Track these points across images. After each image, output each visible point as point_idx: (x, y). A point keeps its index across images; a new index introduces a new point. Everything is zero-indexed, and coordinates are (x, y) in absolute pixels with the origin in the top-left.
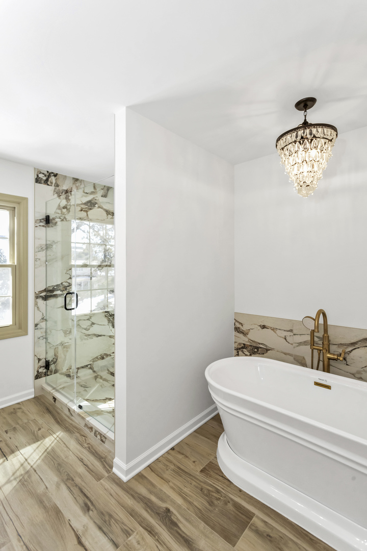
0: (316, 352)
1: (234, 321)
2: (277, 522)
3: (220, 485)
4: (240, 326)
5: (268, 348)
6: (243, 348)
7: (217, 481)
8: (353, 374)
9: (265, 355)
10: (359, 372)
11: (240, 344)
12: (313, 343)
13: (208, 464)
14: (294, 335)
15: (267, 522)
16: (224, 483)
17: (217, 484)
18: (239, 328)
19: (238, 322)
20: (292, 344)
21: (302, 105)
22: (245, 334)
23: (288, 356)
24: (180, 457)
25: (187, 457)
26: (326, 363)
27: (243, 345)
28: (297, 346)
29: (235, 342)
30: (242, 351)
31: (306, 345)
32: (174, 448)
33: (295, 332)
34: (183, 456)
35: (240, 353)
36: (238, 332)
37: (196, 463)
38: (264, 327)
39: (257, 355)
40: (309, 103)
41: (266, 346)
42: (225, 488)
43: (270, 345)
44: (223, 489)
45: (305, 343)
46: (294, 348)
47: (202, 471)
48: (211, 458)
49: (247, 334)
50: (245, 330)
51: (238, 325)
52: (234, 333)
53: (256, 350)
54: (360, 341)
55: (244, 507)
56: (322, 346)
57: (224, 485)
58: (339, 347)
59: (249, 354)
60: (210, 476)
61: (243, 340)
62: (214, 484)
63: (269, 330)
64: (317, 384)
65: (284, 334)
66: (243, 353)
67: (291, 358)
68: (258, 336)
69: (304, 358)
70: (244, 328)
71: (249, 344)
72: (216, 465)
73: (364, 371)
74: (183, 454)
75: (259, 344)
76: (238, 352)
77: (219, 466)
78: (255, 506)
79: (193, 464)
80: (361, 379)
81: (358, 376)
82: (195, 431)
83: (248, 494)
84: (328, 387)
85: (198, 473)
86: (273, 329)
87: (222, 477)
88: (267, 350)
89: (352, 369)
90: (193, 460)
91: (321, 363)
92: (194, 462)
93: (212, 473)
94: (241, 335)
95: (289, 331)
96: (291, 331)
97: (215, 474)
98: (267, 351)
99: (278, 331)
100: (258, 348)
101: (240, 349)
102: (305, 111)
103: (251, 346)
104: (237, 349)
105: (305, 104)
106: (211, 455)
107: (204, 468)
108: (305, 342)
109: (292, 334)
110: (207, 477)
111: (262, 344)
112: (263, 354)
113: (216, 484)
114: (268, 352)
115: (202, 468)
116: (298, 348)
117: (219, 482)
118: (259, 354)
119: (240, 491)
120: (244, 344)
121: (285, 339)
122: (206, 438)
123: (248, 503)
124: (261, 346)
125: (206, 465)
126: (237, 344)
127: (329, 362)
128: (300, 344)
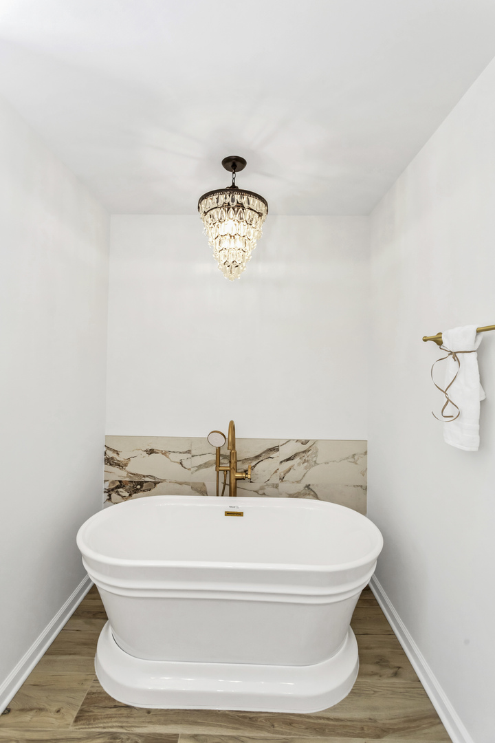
0: (221, 474)
1: (105, 449)
2: (209, 725)
3: (114, 724)
4: (114, 455)
5: (157, 480)
6: (118, 487)
7: (109, 720)
8: (257, 492)
9: (152, 491)
10: (262, 488)
11: (113, 482)
12: (218, 464)
13: (86, 698)
14: (193, 456)
15: (196, 735)
16: (121, 716)
17: (110, 724)
18: (112, 458)
19: (111, 449)
20: (189, 469)
21: (230, 164)
22: (121, 465)
23: (184, 485)
24: (27, 717)
25: (41, 710)
26: (233, 485)
27: (118, 483)
28: (196, 470)
29: (105, 481)
30: (117, 492)
31: (207, 467)
32: (11, 707)
33: (193, 453)
34: (32, 713)
35: (114, 495)
36: (111, 465)
37: (62, 711)
38: (151, 452)
39: (141, 494)
40: (238, 164)
41: (154, 478)
42: (124, 724)
43: (159, 476)
44: (122, 727)
45: (206, 465)
46: (192, 473)
47: (77, 720)
48: (88, 686)
49: (126, 465)
50: (122, 460)
51: (110, 454)
52: (104, 467)
53: (139, 487)
54: (264, 452)
55: (160, 735)
56: (228, 465)
57: (122, 720)
58: (243, 463)
59: (127, 494)
60: (94, 720)
61: (118, 474)
62: (104, 728)
63: (160, 455)
64: (228, 514)
65: (178, 457)
66: (119, 495)
67: (188, 488)
68: (141, 466)
69: (204, 484)
70: (121, 458)
71: (128, 479)
72: (100, 693)
73: (267, 485)
74: (31, 710)
75: (144, 476)
76: (110, 495)
77: (105, 693)
78: (176, 722)
79: (58, 716)
80: (264, 495)
81: (261, 492)
82: (46, 654)
83: (161, 710)
84: (240, 514)
85: (71, 728)
86: (164, 453)
87: (115, 707)
88: (156, 483)
89: (256, 486)
90: (55, 709)
91: (227, 488)
92: (58, 711)
93: (96, 712)
94: (116, 469)
95: (186, 452)
96: (189, 452)
97: (102, 710)
98: (155, 485)
99: (171, 456)
100: (141, 483)
101: (113, 490)
102: (234, 173)
103: (131, 482)
104: (109, 492)
105: (234, 164)
106: (86, 680)
107: (81, 711)
108: (205, 463)
109: (189, 456)
110: (89, 724)
111: (147, 476)
112: (150, 490)
113: (108, 727)
114: (158, 485)
115: (75, 714)
116: (197, 472)
117: (114, 720)
118: (144, 491)
119: (149, 711)
120: (120, 482)
121: (181, 464)
122: (70, 654)
123: (165, 723)
124: (147, 479)
125: (82, 706)
126: (107, 483)
127: (236, 483)
128: (200, 467)
